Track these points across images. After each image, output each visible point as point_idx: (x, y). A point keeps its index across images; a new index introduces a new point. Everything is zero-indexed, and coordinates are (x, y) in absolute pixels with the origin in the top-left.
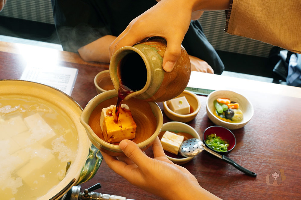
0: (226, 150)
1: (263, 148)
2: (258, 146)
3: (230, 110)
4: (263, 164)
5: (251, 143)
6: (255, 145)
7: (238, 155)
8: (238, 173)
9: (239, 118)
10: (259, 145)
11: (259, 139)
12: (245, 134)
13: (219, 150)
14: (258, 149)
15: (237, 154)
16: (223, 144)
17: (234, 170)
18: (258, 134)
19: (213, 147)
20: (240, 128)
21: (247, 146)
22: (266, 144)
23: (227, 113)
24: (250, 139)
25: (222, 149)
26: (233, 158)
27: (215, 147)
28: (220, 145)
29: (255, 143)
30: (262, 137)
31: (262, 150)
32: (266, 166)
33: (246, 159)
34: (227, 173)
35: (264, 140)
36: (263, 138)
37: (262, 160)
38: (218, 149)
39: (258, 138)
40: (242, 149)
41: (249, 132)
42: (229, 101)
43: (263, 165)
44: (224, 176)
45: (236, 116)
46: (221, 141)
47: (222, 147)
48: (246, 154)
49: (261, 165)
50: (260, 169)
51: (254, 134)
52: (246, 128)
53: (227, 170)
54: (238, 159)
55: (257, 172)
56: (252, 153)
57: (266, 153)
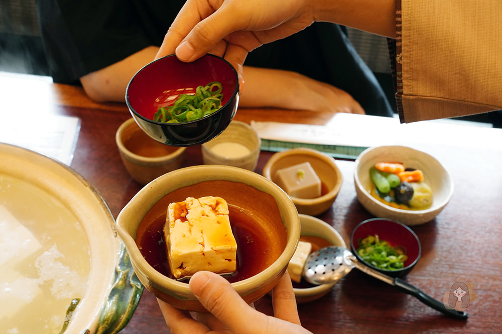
0: (401, 267)
1: (478, 260)
2: (468, 256)
3: (404, 185)
4: (480, 293)
5: (452, 251)
6: (460, 254)
7: (426, 278)
8: (428, 315)
9: (425, 202)
10: (469, 254)
11: (468, 243)
12: (438, 234)
13: (387, 267)
14: (467, 263)
15: (424, 276)
16: (394, 255)
17: (420, 307)
18: (466, 233)
19: (374, 263)
20: (427, 221)
21: (445, 258)
22: (483, 252)
23: (399, 191)
24: (450, 244)
25: (393, 265)
26: (417, 283)
27: (378, 263)
28: (387, 259)
29: (460, 251)
30: (475, 237)
31: (477, 264)
32: (486, 298)
33: (444, 285)
34: (405, 314)
35: (479, 244)
36: (477, 240)
37: (477, 286)
38: (385, 265)
39: (466, 241)
40: (435, 264)
41: (446, 230)
42: (402, 168)
43: (481, 296)
44: (399, 322)
45: (418, 198)
46: (388, 250)
47: (392, 261)
48: (443, 274)
49: (477, 295)
50: (474, 303)
51: (458, 232)
52: (441, 220)
53: (406, 309)
54: (428, 286)
55: (469, 309)
56: (455, 271)
57: (484, 270)
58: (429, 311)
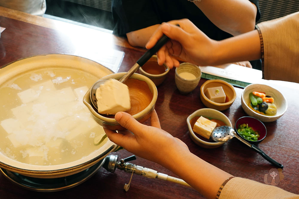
0: (256, 140)
1: (293, 142)
2: (288, 140)
3: (264, 103)
4: (291, 157)
5: (281, 136)
6: (285, 139)
7: (267, 147)
8: (265, 163)
9: (273, 112)
10: (289, 139)
11: (290, 134)
12: (277, 128)
13: (250, 139)
14: (288, 143)
15: (266, 146)
16: (254, 134)
17: (262, 159)
18: (290, 129)
19: (244, 136)
20: (272, 121)
21: (278, 139)
22: (296, 139)
23: (261, 106)
24: (281, 133)
25: (252, 139)
26: (263, 148)
27: (246, 137)
28: (251, 135)
29: (285, 137)
30: (293, 132)
31: (292, 144)
32: (293, 160)
33: (275, 151)
34: (254, 161)
35: (295, 135)
36: (294, 133)
37: (290, 154)
38: (249, 138)
39: (289, 133)
40: (272, 141)
41: (280, 127)
42: (264, 95)
43: (291, 159)
44: (251, 164)
45: (270, 110)
46: (252, 132)
47: (252, 137)
48: (275, 146)
49: (289, 158)
50: (287, 162)
51: (286, 128)
52: (279, 121)
53: (255, 159)
54: (267, 150)
55: (284, 164)
56: (281, 146)
57: (295, 148)
58: (266, 161)
